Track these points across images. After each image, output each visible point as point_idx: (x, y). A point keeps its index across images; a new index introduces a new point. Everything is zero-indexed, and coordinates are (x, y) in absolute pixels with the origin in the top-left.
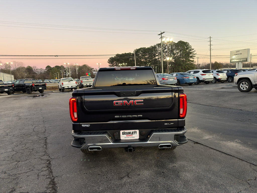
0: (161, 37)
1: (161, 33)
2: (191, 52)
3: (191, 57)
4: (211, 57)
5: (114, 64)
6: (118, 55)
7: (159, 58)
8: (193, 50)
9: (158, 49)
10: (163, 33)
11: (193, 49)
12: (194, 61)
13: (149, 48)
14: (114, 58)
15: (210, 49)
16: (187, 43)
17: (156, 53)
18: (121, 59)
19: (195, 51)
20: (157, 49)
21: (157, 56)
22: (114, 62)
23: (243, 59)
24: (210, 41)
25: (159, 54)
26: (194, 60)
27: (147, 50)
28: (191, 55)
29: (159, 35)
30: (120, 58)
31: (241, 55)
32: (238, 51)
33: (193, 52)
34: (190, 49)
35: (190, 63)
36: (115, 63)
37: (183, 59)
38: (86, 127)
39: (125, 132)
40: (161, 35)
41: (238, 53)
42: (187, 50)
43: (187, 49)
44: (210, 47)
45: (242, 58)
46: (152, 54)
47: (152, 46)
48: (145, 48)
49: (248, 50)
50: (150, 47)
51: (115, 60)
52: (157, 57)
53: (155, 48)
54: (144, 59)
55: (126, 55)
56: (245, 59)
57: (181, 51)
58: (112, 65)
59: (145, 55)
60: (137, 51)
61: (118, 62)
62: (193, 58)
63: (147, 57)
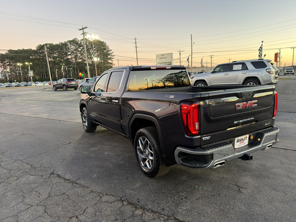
0: (83, 33)
1: (82, 28)
2: (109, 53)
3: (110, 59)
4: (137, 60)
5: (5, 63)
6: (10, 51)
7: (72, 58)
8: (111, 52)
9: (70, 47)
10: (86, 28)
11: (111, 50)
12: (113, 64)
13: (57, 45)
14: (5, 55)
15: (137, 51)
16: (104, 42)
17: (69, 52)
18: (17, 57)
19: (113, 52)
20: (68, 46)
21: (69, 55)
22: (6, 61)
23: (168, 63)
24: (136, 43)
25: (71, 53)
26: (113, 62)
27: (55, 47)
28: (109, 57)
29: (80, 30)
30: (16, 55)
31: (166, 59)
32: (163, 55)
33: (111, 53)
34: (107, 50)
35: (109, 65)
36: (7, 63)
37: (101, 61)
38: (207, 140)
39: (239, 139)
40: (83, 30)
41: (162, 56)
42: (105, 51)
43: (105, 49)
44: (136, 49)
45: (166, 62)
46: (63, 52)
47: (61, 43)
48: (52, 44)
49: (172, 54)
50: (59, 44)
51: (7, 58)
52: (69, 57)
53: (65, 46)
54: (53, 58)
55: (24, 51)
56: (169, 63)
57: (98, 51)
58: (2, 65)
59: (53, 53)
60: (41, 47)
61: (12, 60)
62: (111, 61)
63: (56, 55)
